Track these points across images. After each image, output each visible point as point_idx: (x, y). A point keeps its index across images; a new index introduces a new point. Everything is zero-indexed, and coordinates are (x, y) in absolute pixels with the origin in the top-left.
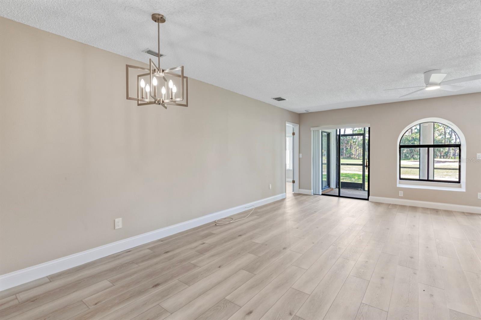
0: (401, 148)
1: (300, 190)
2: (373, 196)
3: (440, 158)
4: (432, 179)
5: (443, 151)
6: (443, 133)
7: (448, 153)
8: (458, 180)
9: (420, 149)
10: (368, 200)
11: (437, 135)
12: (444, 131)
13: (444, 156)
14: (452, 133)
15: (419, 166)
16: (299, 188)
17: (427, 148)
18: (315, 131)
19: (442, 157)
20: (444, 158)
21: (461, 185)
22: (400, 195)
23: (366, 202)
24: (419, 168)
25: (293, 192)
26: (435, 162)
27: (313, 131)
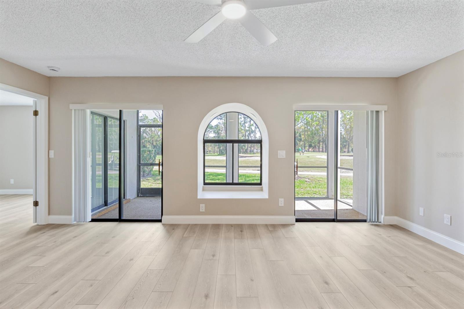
0: (206, 144)
1: (51, 217)
2: (167, 215)
3: (243, 154)
4: (237, 182)
5: (244, 148)
6: (244, 135)
7: (247, 150)
8: (259, 182)
9: (226, 145)
10: (160, 221)
11: (241, 136)
12: (245, 134)
13: (245, 152)
14: (249, 136)
15: (226, 164)
16: (49, 214)
17: (232, 144)
18: (78, 110)
19: (244, 153)
20: (245, 154)
21: (262, 187)
22: (201, 211)
23: (158, 225)
24: (226, 167)
25: (36, 224)
26: (239, 157)
27: (75, 110)
